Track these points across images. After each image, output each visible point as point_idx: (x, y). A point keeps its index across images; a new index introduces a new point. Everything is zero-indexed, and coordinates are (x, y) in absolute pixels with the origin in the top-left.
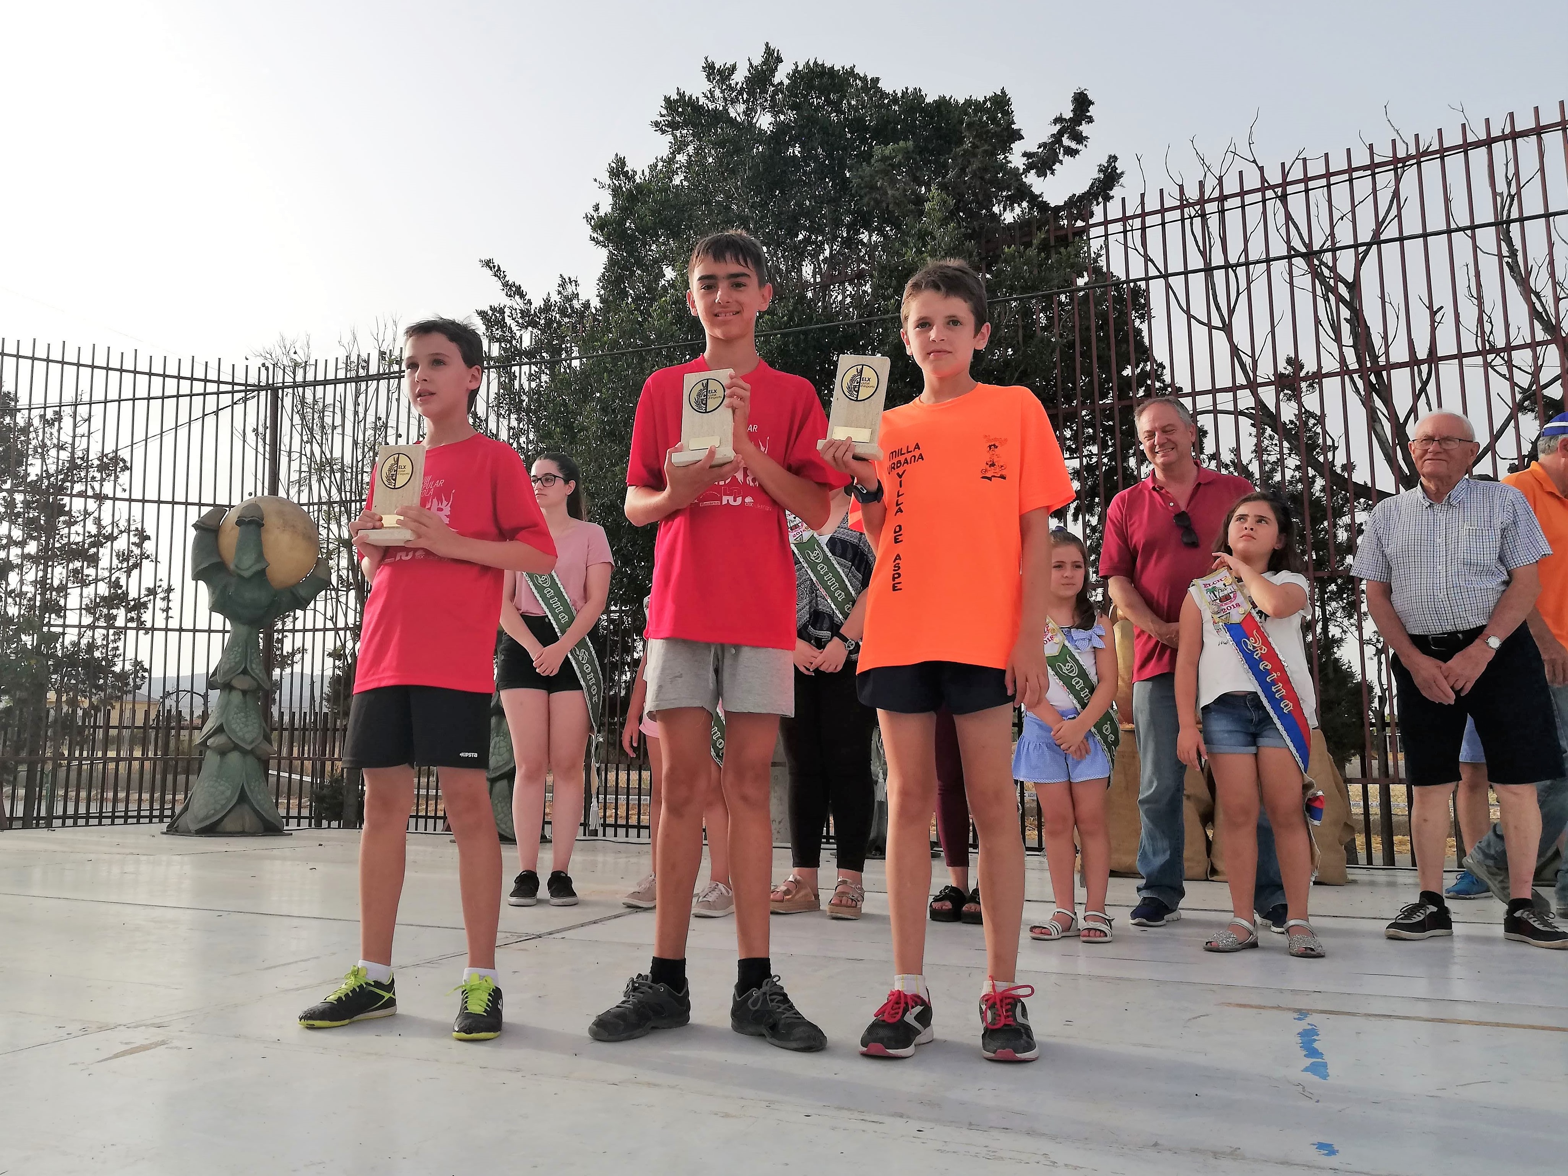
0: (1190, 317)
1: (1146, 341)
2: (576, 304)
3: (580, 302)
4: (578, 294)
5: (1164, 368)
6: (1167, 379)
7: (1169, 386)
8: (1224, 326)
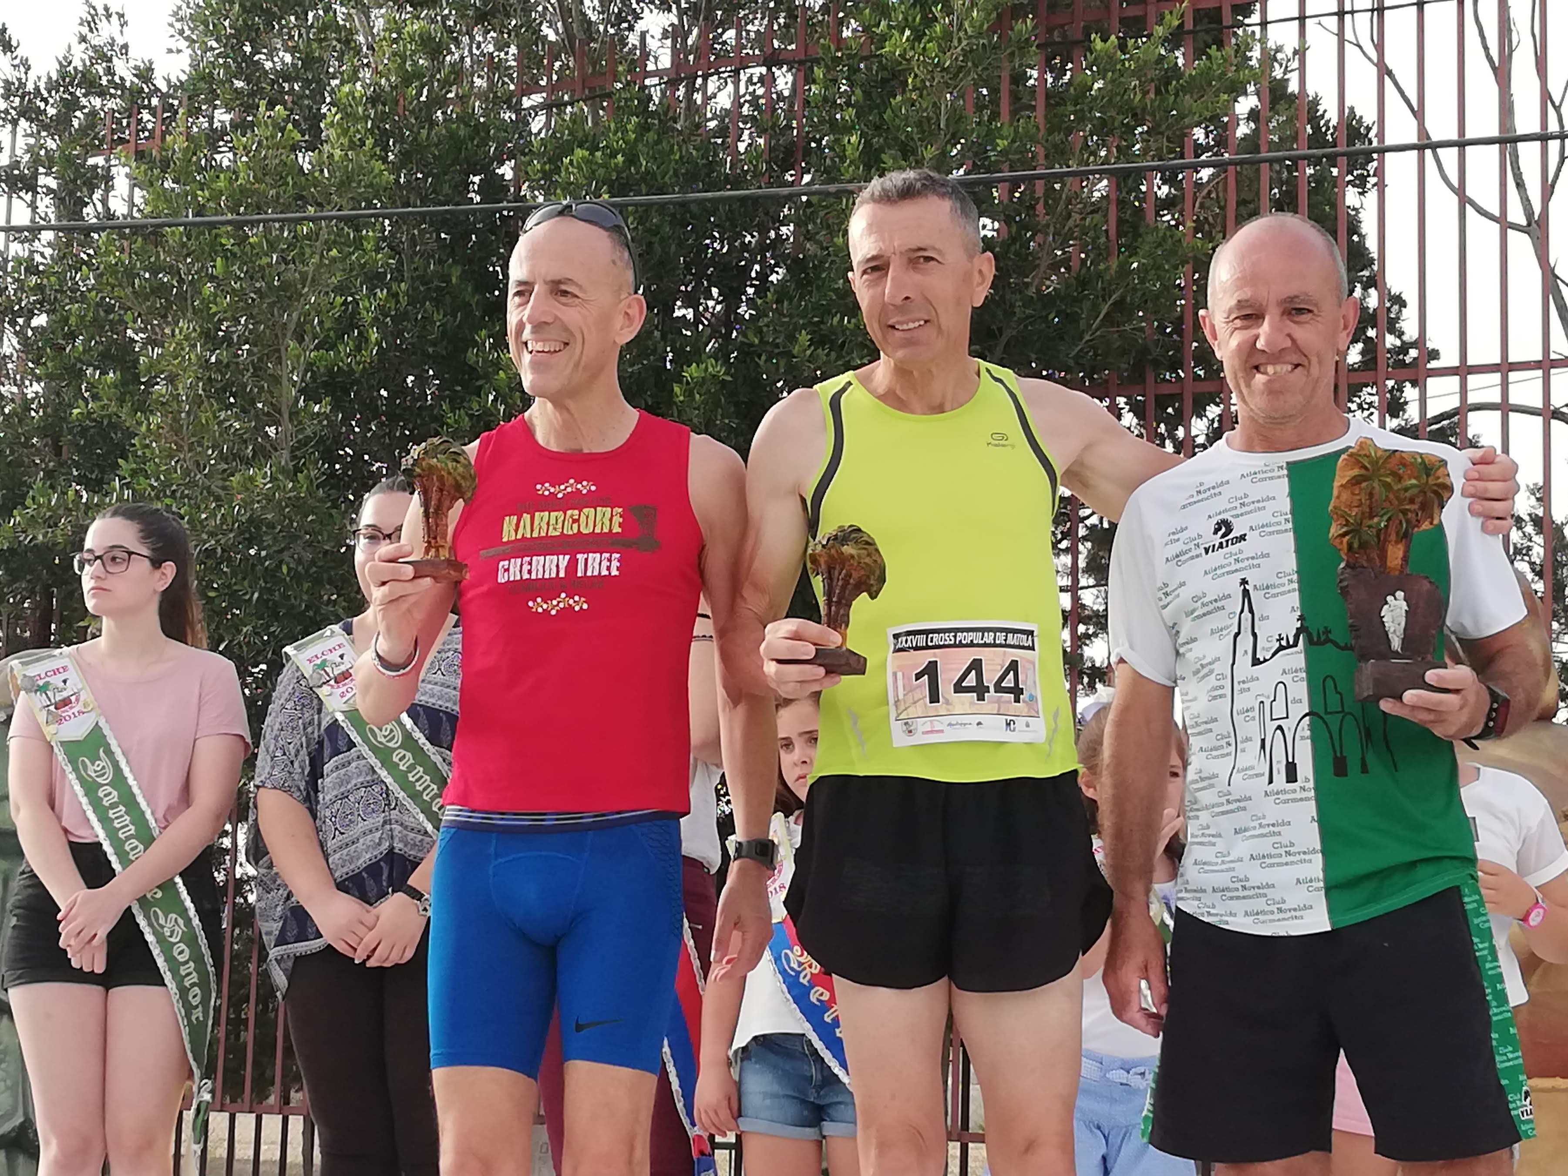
0: (1464, 200)
1: (1372, 244)
2: (123, 70)
3: (132, 63)
4: (125, 46)
5: (1403, 304)
6: (1411, 331)
7: (1414, 345)
8: (1529, 225)
